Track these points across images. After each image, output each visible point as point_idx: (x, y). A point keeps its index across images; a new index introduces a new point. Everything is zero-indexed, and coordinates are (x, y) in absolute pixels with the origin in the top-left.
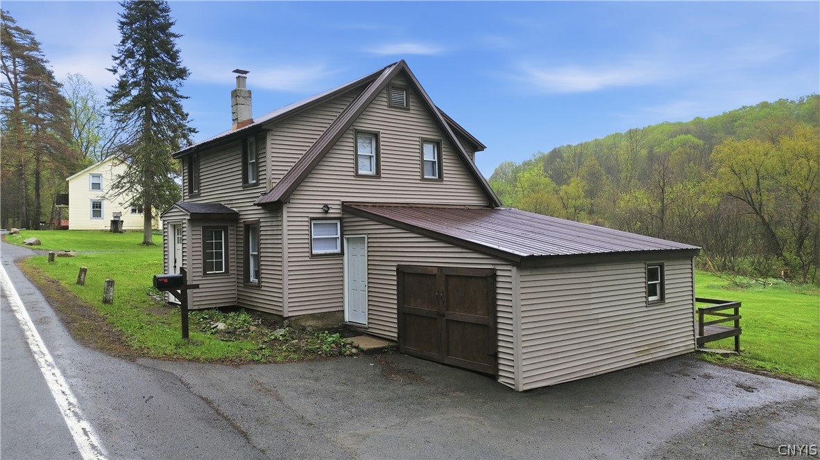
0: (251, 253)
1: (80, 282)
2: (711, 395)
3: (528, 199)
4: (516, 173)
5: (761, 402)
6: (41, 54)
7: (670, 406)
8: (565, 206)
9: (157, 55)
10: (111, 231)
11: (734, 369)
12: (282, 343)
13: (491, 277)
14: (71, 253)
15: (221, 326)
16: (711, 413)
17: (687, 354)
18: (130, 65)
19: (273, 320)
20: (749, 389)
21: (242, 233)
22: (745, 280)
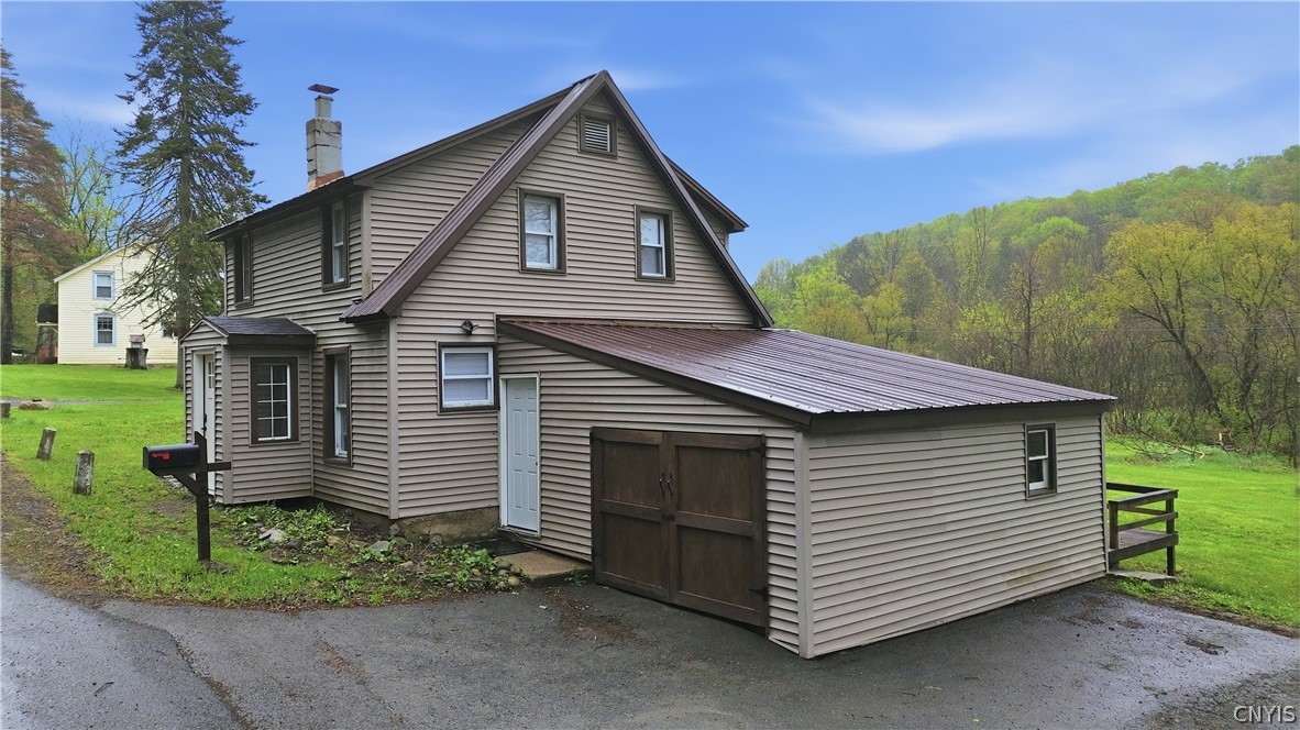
0: (337, 404)
1: (43, 455)
2: (1147, 661)
3: (813, 317)
4: (794, 276)
5: (1235, 673)
6: (13, 72)
7: (1078, 684)
8: (872, 329)
9: (202, 74)
10: (126, 366)
11: (1176, 609)
12: (382, 567)
13: (756, 450)
14: (43, 404)
15: (277, 535)
16: (1152, 698)
17: (1093, 581)
18: (156, 87)
19: (372, 524)
20: (1210, 649)
21: (321, 370)
22: (1162, 449)
